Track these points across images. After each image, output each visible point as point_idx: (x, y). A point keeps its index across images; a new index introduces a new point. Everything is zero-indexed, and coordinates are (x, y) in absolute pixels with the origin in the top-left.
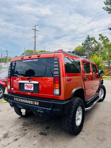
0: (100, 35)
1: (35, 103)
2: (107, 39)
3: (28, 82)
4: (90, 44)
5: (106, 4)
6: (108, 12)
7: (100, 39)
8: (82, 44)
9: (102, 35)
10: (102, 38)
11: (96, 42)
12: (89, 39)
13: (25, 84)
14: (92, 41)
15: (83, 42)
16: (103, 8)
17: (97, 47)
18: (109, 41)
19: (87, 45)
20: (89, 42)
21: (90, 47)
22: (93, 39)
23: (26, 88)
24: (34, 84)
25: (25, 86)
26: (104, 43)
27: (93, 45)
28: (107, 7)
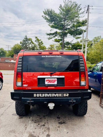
0: (36, 38)
1: (65, 95)
2: (42, 42)
3: (50, 77)
4: (27, 44)
5: (45, 14)
6: (46, 20)
7: (36, 41)
8: (21, 43)
9: (38, 38)
10: (38, 40)
11: (33, 43)
12: (27, 39)
13: (46, 79)
14: (30, 42)
15: (22, 41)
16: (42, 16)
17: (33, 47)
18: (43, 43)
19: (25, 44)
20: (27, 42)
21: (28, 47)
22: (30, 40)
23: (46, 83)
24: (57, 78)
25: (46, 81)
26: (39, 45)
27: (30, 46)
28: (45, 17)
